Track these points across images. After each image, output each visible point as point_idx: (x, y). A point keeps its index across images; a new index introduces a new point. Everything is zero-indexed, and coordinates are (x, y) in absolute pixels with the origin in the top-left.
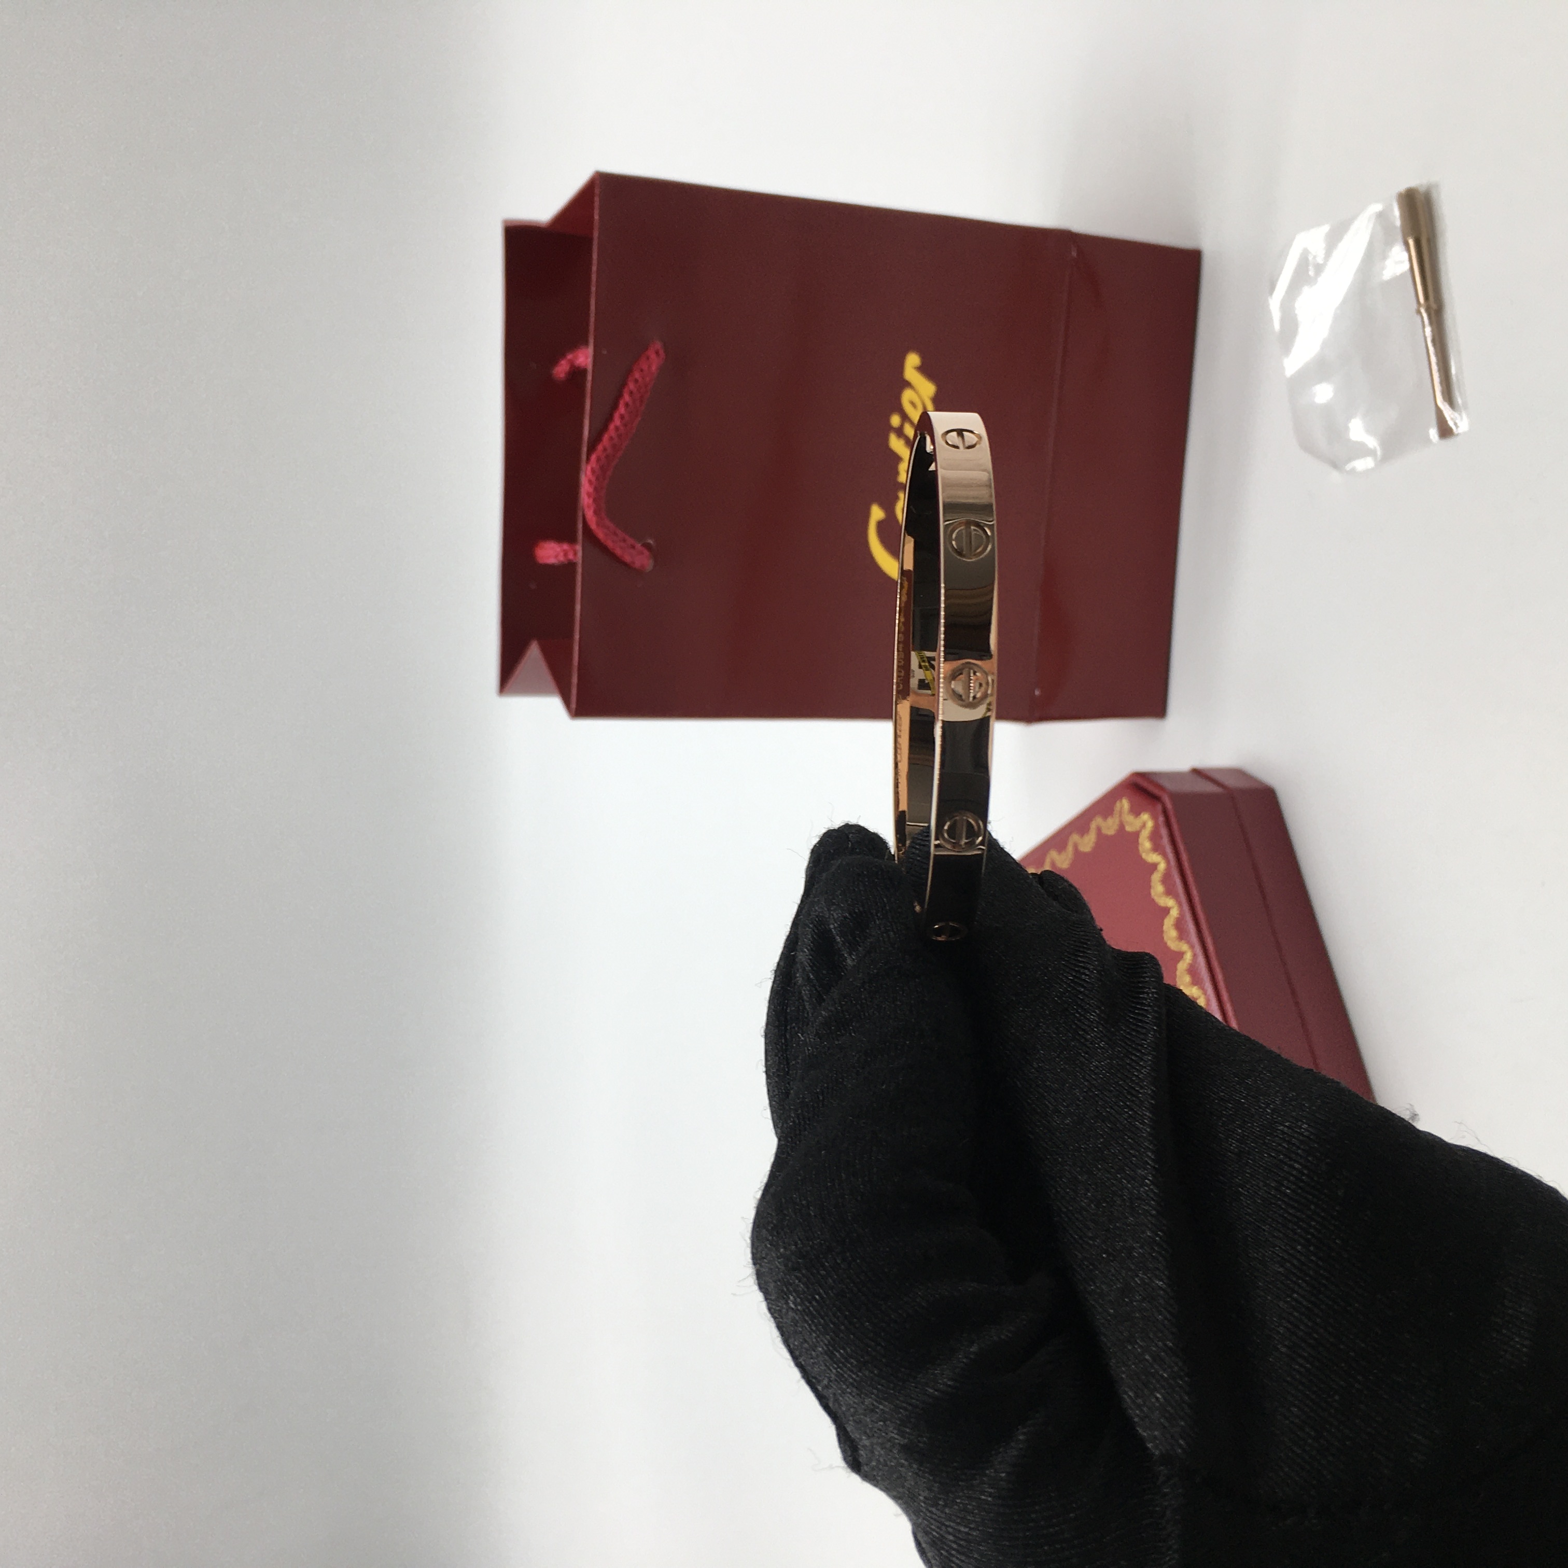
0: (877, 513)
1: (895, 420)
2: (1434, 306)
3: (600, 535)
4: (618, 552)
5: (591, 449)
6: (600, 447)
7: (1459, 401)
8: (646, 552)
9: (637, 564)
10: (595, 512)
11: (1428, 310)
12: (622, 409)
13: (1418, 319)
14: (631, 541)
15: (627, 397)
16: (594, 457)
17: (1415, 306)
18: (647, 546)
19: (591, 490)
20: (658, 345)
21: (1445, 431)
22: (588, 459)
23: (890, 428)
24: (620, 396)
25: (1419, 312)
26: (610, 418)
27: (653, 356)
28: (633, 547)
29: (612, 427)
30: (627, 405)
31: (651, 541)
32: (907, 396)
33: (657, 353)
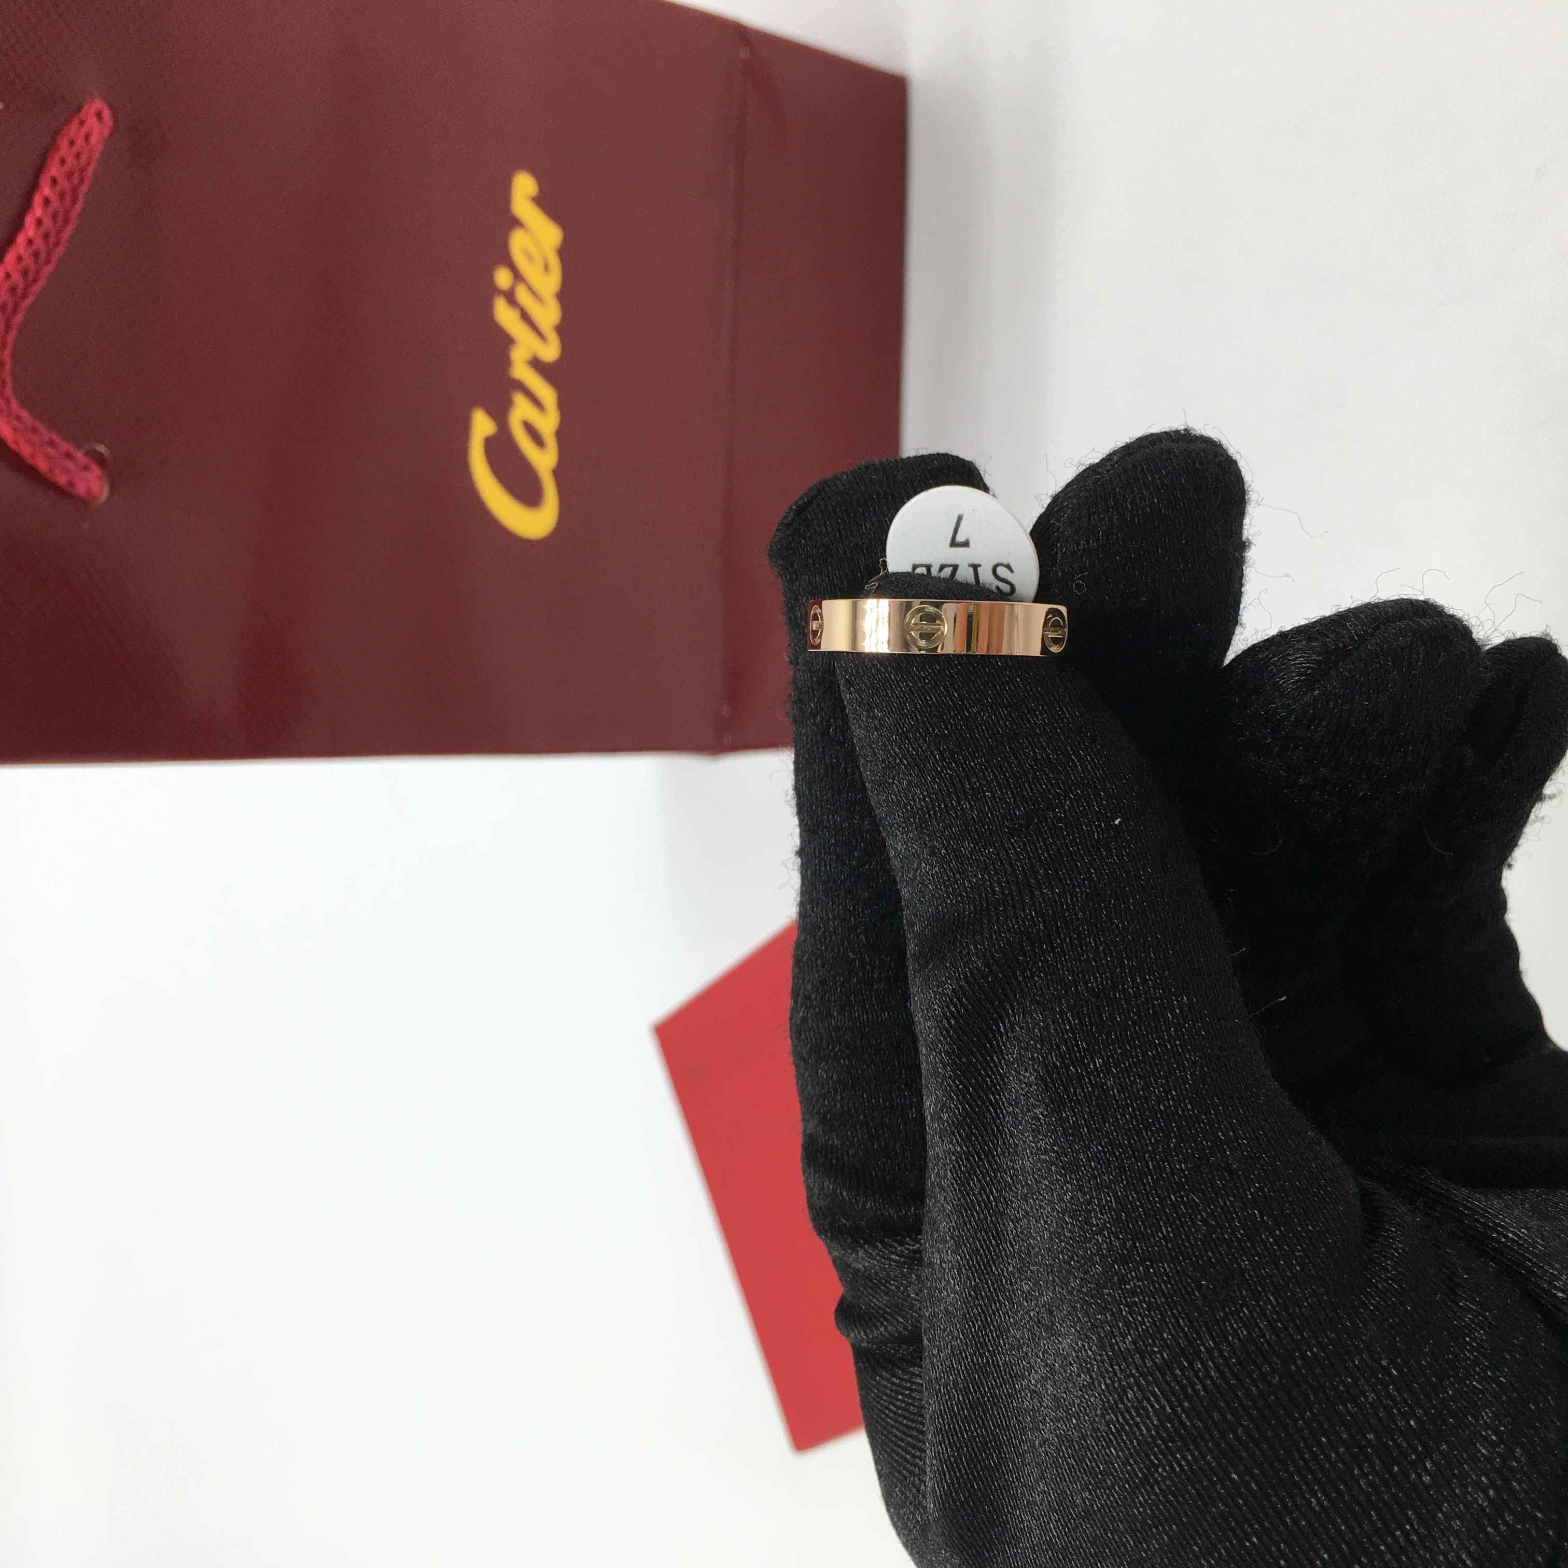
4: (42, 465)
9: (81, 489)
12: (38, 211)
14: (65, 446)
15: (46, 190)
23: (494, 290)
28: (69, 455)
29: (21, 239)
30: (47, 202)
31: (102, 449)
32: (518, 242)
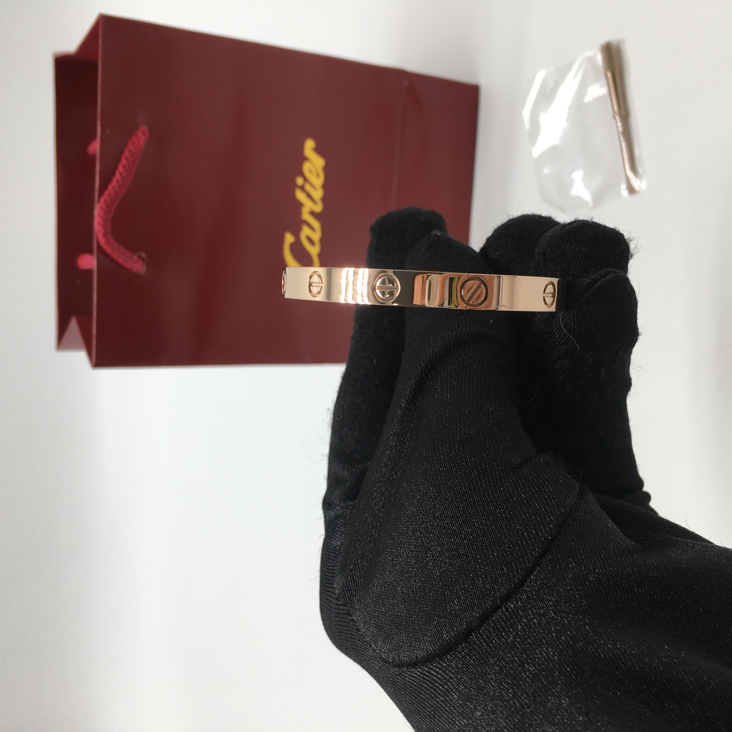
0: (289, 238)
1: (300, 181)
2: (623, 113)
3: (108, 249)
5: (101, 193)
6: (106, 193)
7: (640, 170)
8: (140, 262)
10: (105, 235)
11: (621, 116)
13: (614, 122)
16: (102, 199)
17: (611, 113)
18: (140, 258)
19: (101, 220)
20: (144, 128)
21: (631, 190)
22: (99, 201)
24: (119, 160)
25: (615, 118)
26: (112, 174)
27: (141, 135)
33: (144, 133)
